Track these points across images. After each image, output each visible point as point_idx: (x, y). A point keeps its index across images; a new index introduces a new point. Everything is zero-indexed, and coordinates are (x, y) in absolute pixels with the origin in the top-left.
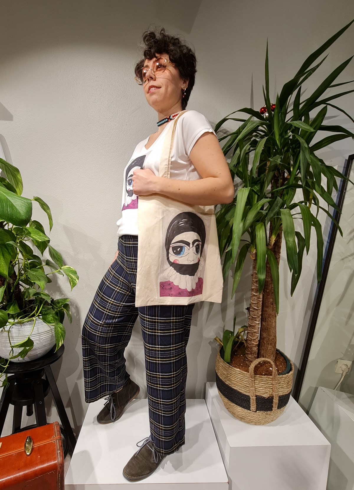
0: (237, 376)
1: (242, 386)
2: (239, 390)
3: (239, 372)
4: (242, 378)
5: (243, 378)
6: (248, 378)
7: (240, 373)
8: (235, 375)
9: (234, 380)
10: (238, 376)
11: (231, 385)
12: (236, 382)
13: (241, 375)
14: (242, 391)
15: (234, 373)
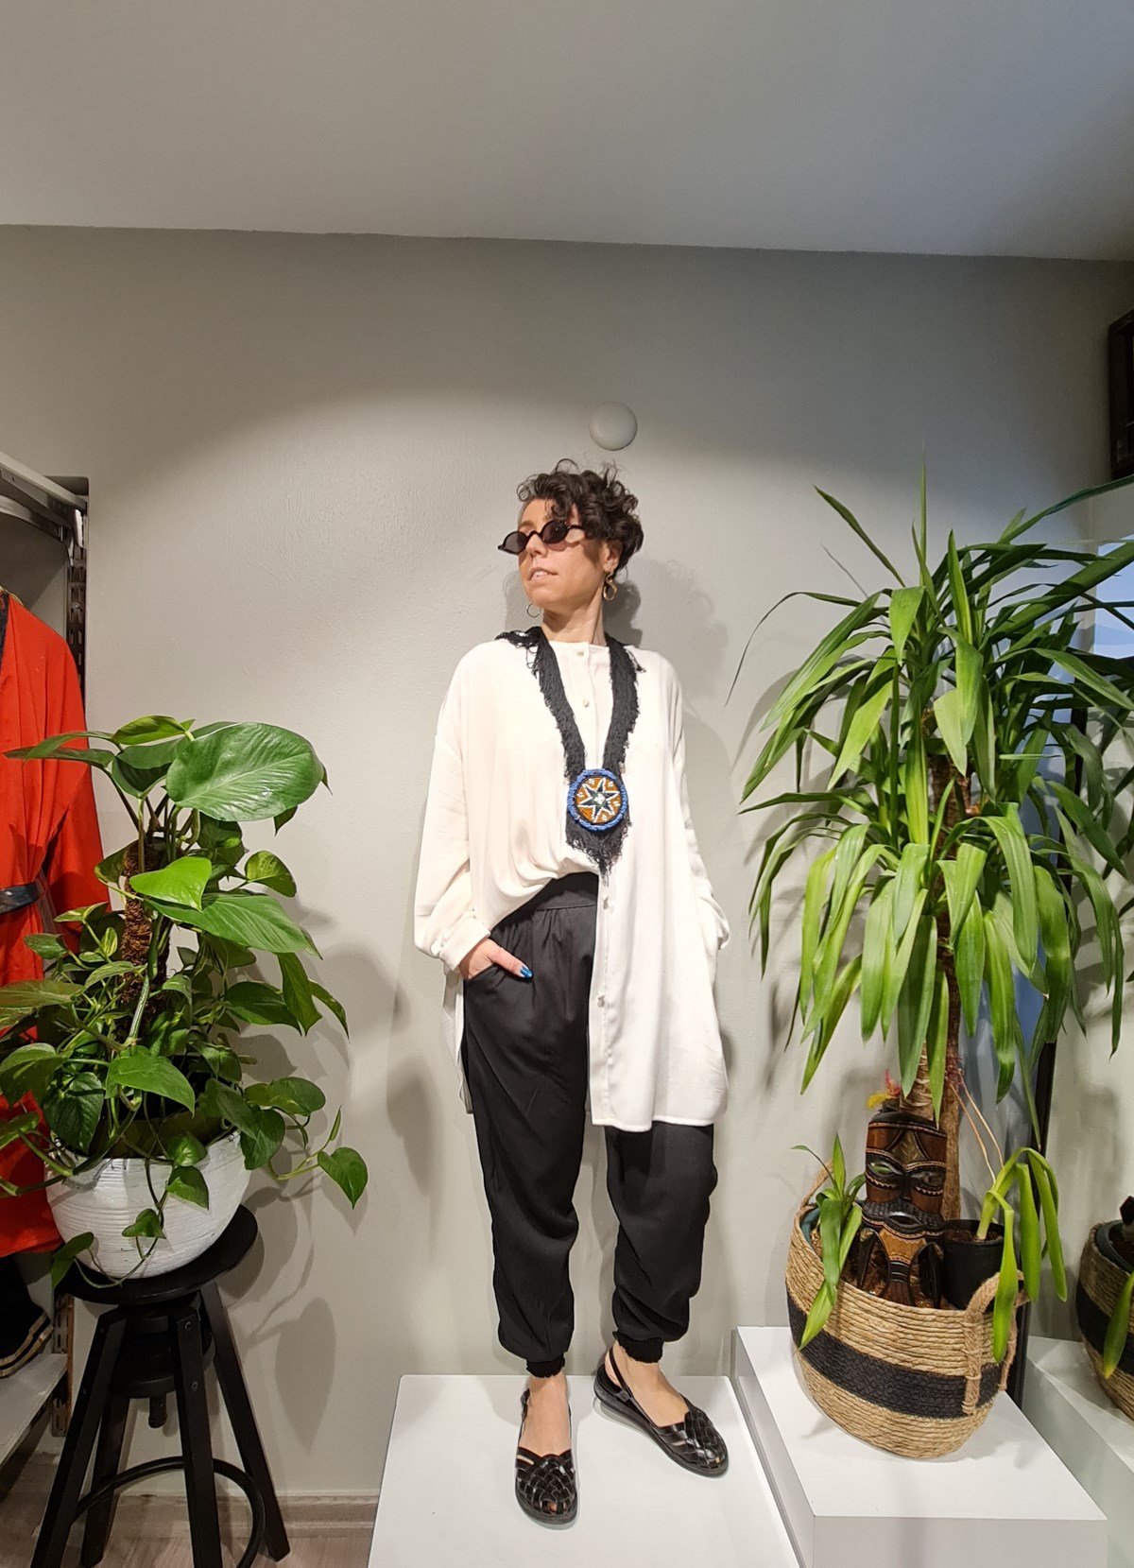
1: (945, 1353)
2: (936, 1370)
3: (934, 1317)
6: (959, 1326)
7: (934, 1320)
9: (919, 1343)
10: (929, 1329)
12: (927, 1350)
13: (939, 1325)
14: (946, 1370)
15: (917, 1322)
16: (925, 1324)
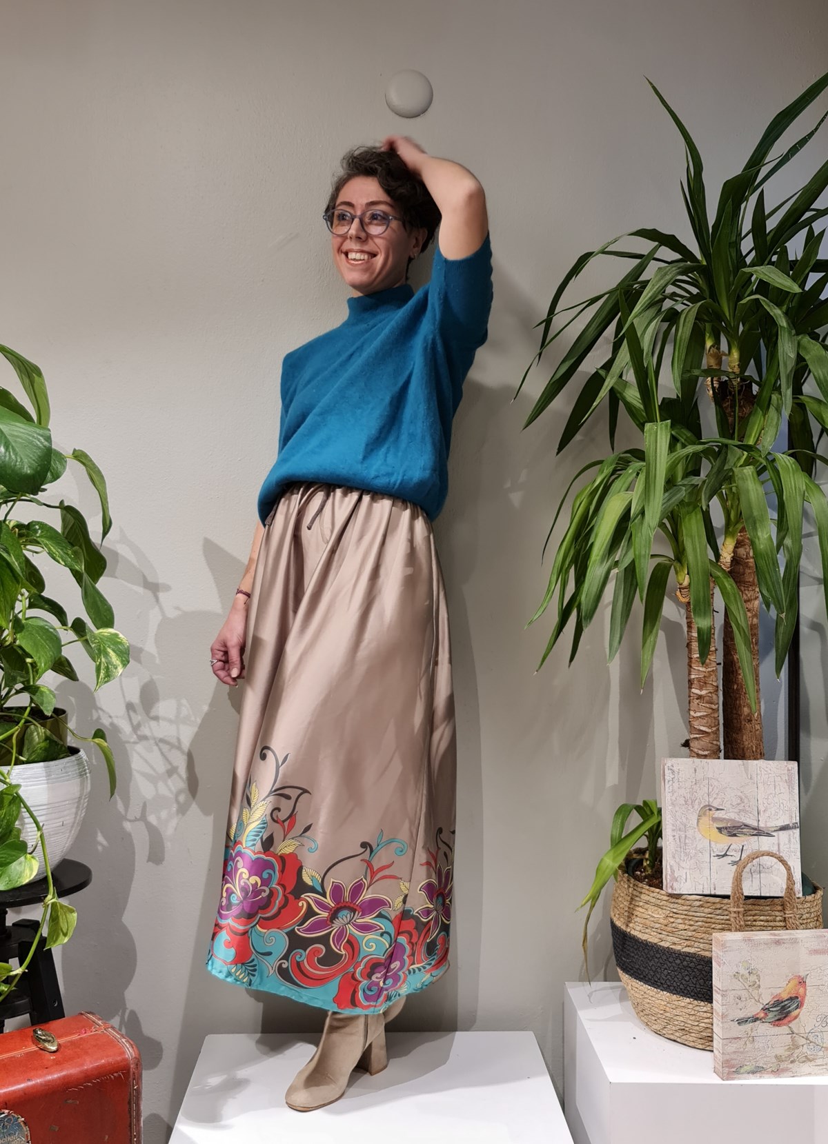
0: (694, 914)
3: (701, 903)
4: (709, 916)
5: (712, 916)
6: (726, 913)
7: (701, 906)
8: (691, 913)
10: (698, 914)
11: (680, 944)
12: (694, 933)
13: (707, 910)
15: (685, 908)
16: (693, 909)
